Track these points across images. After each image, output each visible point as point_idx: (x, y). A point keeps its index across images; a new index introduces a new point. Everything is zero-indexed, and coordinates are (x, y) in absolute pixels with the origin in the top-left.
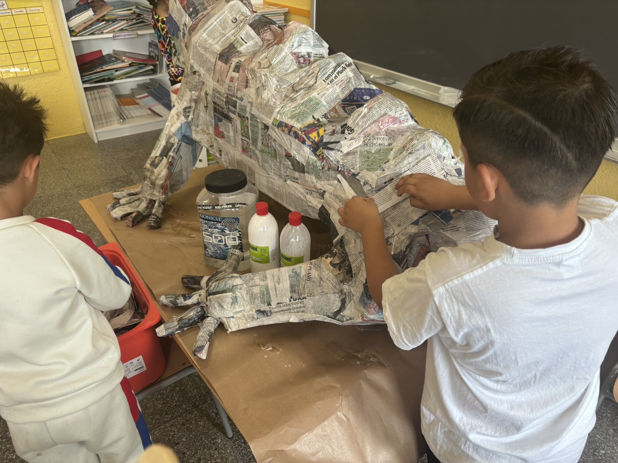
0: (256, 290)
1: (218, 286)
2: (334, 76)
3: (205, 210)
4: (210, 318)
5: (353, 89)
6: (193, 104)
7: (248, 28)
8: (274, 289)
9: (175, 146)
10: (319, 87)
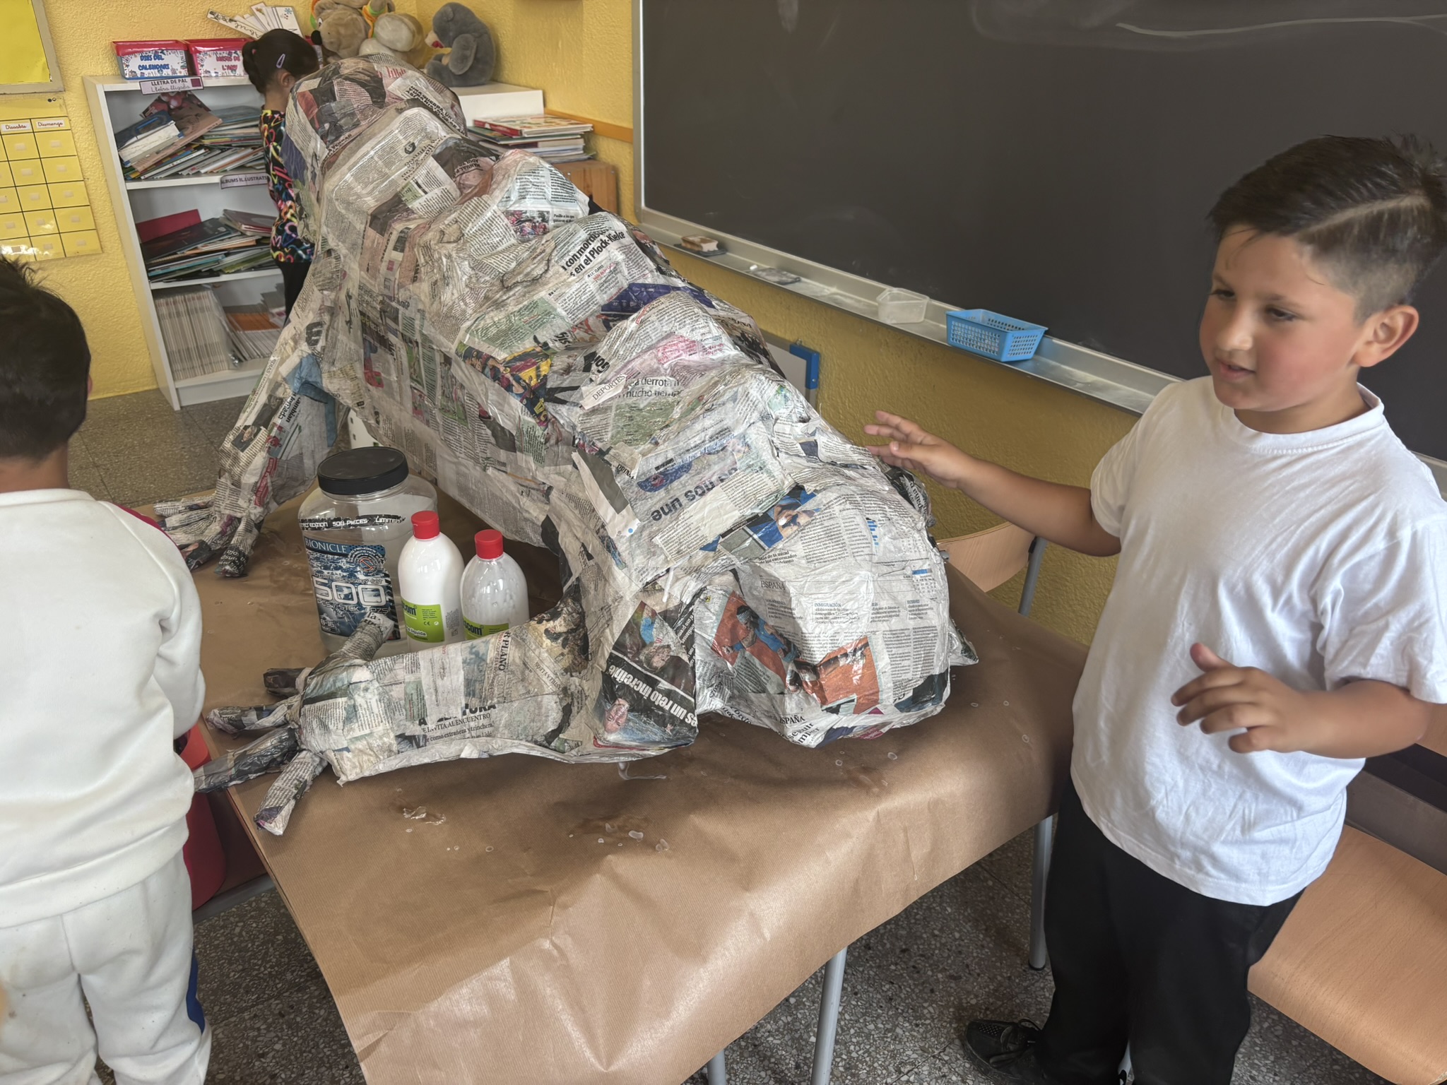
0: (397, 692)
1: (321, 686)
2: (583, 258)
3: (314, 529)
4: (304, 752)
5: (626, 286)
6: (326, 318)
7: (432, 163)
8: (432, 690)
9: (286, 405)
10: (552, 279)
